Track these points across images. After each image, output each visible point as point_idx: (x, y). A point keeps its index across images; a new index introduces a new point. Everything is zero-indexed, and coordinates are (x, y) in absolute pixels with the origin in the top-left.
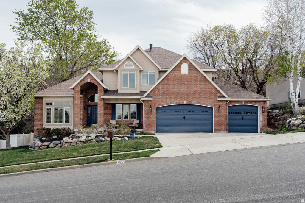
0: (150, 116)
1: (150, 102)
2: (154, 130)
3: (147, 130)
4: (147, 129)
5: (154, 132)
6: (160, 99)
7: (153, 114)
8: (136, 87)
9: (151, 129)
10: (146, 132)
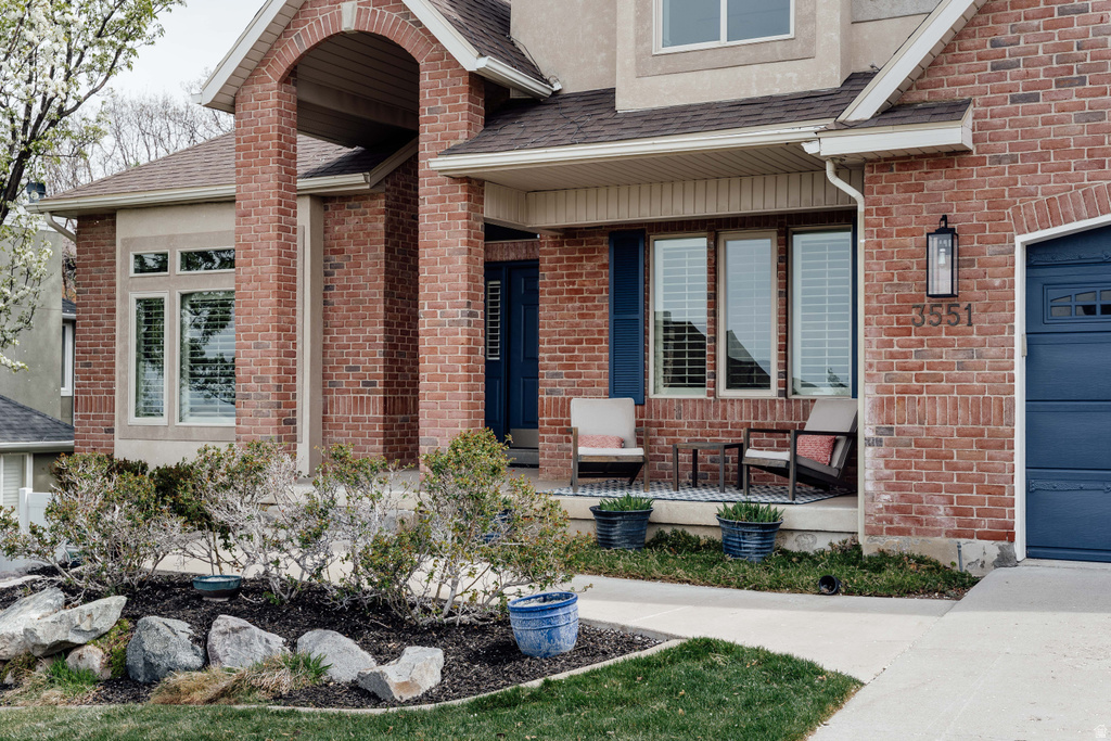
0: (947, 356)
1: (938, 182)
2: (985, 524)
3: (908, 515)
4: (899, 509)
5: (992, 549)
6: (1075, 131)
7: (982, 320)
8: (801, 21)
9: (958, 512)
10: (893, 544)
